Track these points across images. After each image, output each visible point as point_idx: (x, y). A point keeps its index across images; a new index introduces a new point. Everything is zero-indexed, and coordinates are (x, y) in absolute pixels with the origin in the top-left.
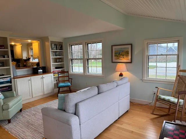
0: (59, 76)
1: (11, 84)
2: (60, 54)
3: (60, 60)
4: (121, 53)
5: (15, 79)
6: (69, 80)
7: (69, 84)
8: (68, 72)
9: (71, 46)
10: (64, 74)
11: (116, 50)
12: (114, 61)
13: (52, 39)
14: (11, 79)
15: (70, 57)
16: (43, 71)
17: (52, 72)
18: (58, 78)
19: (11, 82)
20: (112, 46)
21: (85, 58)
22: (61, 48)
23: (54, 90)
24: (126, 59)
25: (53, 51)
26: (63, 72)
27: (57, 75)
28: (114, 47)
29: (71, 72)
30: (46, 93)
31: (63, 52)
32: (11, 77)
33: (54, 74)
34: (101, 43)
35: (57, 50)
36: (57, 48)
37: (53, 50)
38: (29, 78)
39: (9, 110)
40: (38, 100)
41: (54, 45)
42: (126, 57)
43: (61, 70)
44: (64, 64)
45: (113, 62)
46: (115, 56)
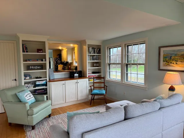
0: (95, 81)
1: (46, 87)
2: (98, 58)
3: (98, 64)
4: (172, 58)
5: (50, 83)
6: (104, 87)
7: (104, 92)
8: (104, 78)
9: (110, 49)
10: (101, 80)
11: (165, 53)
12: (162, 68)
13: (89, 42)
14: (47, 82)
15: (107, 61)
16: (79, 76)
17: (88, 77)
18: (94, 84)
19: (46, 85)
20: (160, 48)
21: (124, 62)
22: (99, 52)
23: (88, 96)
24: (180, 65)
25: (90, 55)
26: (99, 78)
27: (92, 81)
28: (162, 50)
29: (107, 78)
30: (79, 98)
31: (101, 55)
32: (46, 80)
33: (90, 79)
34: (144, 45)
35: (94, 53)
36: (95, 52)
37: (90, 53)
38: (63, 82)
39: (33, 116)
40: (71, 105)
41: (92, 48)
42: (180, 63)
43: (97, 75)
44: (101, 68)
45: (160, 69)
46: (164, 61)
